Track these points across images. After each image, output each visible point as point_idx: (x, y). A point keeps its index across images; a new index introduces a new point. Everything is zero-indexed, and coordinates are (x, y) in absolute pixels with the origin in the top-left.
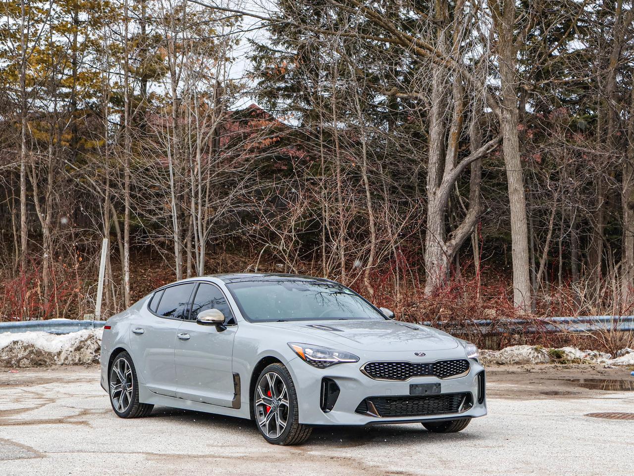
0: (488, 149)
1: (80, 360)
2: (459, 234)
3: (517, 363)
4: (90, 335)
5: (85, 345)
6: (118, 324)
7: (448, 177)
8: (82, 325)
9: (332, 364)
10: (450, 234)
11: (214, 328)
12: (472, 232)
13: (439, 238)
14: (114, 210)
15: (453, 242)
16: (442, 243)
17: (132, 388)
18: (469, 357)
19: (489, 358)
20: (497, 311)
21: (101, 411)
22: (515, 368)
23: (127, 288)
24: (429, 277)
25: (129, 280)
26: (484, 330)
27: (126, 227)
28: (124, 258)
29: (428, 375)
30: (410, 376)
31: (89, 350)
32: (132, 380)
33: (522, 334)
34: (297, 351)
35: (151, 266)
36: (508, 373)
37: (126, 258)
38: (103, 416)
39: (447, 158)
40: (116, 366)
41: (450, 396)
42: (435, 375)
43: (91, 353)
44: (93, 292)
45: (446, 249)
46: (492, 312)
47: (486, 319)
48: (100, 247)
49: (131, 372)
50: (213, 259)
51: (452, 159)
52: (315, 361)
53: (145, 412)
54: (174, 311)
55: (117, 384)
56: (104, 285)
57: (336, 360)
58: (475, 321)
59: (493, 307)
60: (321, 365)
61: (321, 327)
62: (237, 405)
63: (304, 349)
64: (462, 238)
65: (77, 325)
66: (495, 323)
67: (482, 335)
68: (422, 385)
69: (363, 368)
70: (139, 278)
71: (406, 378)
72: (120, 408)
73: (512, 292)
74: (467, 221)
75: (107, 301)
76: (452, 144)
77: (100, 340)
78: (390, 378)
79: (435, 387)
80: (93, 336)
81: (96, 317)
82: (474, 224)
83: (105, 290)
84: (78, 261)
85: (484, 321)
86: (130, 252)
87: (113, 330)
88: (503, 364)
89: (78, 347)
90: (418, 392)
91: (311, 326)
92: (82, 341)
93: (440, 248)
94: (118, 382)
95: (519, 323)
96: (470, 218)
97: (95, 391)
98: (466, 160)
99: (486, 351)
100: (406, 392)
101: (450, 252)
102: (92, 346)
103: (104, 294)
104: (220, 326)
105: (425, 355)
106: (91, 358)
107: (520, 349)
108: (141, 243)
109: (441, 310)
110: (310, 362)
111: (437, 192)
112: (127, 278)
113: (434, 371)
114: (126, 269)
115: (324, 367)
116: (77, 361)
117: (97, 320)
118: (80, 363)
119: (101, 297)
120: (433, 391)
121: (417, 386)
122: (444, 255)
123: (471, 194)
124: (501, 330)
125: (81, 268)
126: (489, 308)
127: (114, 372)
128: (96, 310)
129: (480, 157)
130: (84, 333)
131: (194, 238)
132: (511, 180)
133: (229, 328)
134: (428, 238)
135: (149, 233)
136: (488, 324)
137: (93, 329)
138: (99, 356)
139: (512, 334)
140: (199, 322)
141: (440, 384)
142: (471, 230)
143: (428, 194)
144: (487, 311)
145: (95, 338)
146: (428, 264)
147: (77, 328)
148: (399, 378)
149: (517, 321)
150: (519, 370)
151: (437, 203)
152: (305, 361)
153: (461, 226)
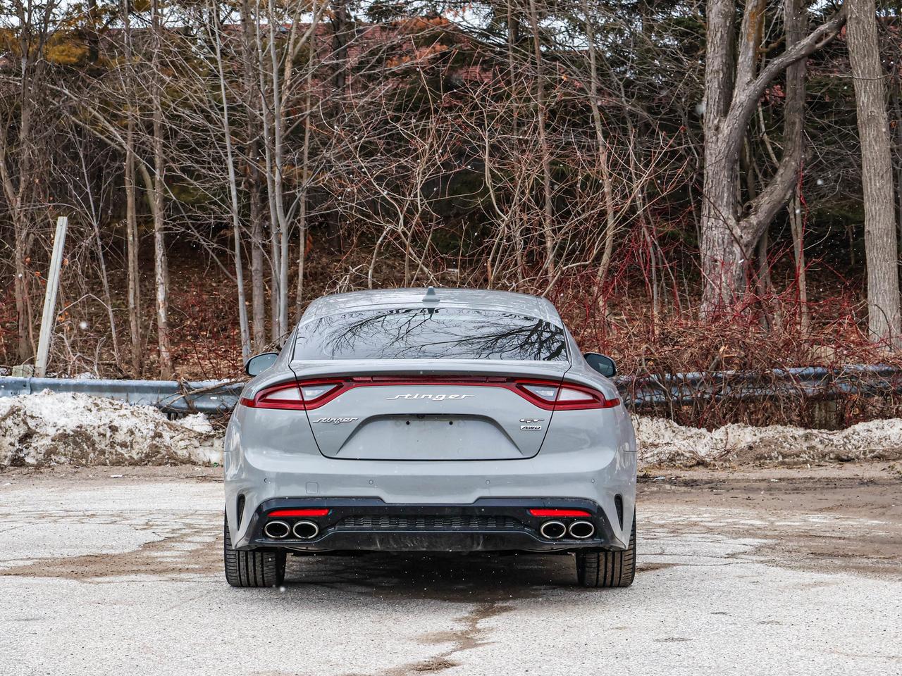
0: (819, 40)
2: (765, 204)
3: (880, 457)
7: (742, 96)
8: (7, 386)
10: (747, 204)
12: (789, 200)
13: (726, 213)
15: (753, 220)
16: (732, 222)
19: (820, 447)
20: (836, 349)
22: (875, 471)
23: (162, 313)
24: (708, 286)
26: (811, 389)
31: (7, 438)
33: (888, 395)
36: (863, 483)
37: (159, 260)
39: (740, 60)
43: (11, 444)
45: (739, 233)
46: (827, 352)
47: (814, 367)
51: (750, 63)
58: (792, 371)
59: (829, 341)
64: (769, 212)
66: (833, 372)
67: (807, 398)
73: (864, 312)
74: (779, 179)
76: (749, 35)
80: (19, 410)
81: (37, 371)
82: (793, 186)
85: (811, 370)
88: (849, 460)
93: (727, 231)
95: (882, 373)
96: (785, 175)
98: (777, 62)
99: (815, 431)
101: (746, 238)
102: (16, 431)
106: (10, 454)
107: (886, 427)
109: (721, 350)
111: (722, 125)
112: (161, 296)
114: (159, 279)
117: (38, 376)
122: (736, 245)
123: (787, 130)
124: (845, 388)
126: (820, 343)
128: (38, 356)
129: (803, 56)
132: (863, 98)
134: (705, 212)
136: (818, 377)
138: (25, 451)
139: (868, 395)
142: (787, 197)
143: (705, 129)
144: (818, 350)
145: (21, 413)
146: (706, 260)
149: (877, 368)
150: (885, 475)
151: (722, 146)
153: (769, 189)
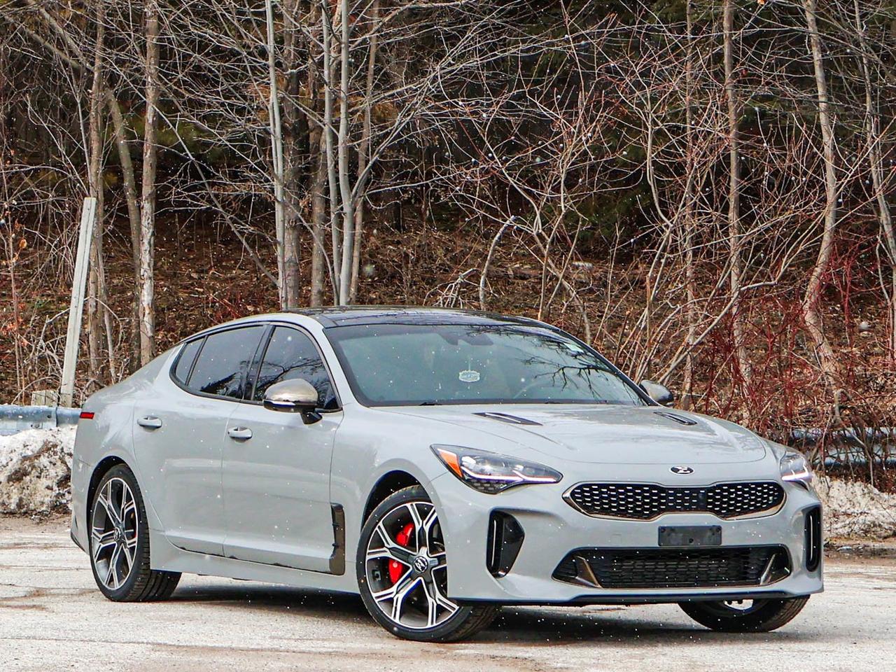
1: (20, 505)
4: (46, 443)
5: (34, 467)
6: (108, 407)
8: (26, 417)
9: (511, 485)
11: (296, 416)
14: (115, 109)
17: (136, 539)
18: (786, 478)
21: (72, 591)
23: (147, 322)
25: (154, 301)
27: (148, 156)
28: (140, 241)
29: (696, 510)
30: (661, 512)
31: (43, 480)
32: (137, 523)
34: (447, 462)
35: (219, 261)
37: (146, 241)
38: (76, 598)
40: (105, 493)
41: (742, 553)
42: (712, 510)
43: (48, 488)
44: (56, 333)
48: (75, 214)
49: (134, 506)
50: (392, 243)
52: (479, 480)
53: (160, 591)
54: (231, 378)
55: (105, 532)
56: (85, 312)
57: (518, 479)
60: (489, 487)
61: (499, 417)
62: (337, 567)
63: (459, 458)
65: (14, 417)
68: (684, 529)
69: (568, 495)
70: (183, 295)
71: (651, 515)
72: (112, 580)
75: (93, 358)
77: (70, 455)
78: (622, 513)
79: (709, 534)
80: (55, 446)
81: (63, 399)
83: (89, 328)
84: (16, 248)
86: (155, 227)
87: (99, 421)
89: (16, 472)
90: (675, 543)
91: (483, 415)
92: (25, 458)
94: (108, 526)
97: (59, 560)
100: (653, 542)
102: (52, 471)
103: (84, 338)
104: (310, 412)
105: (691, 471)
106: (47, 500)
108: (184, 203)
110: (470, 482)
112: (146, 297)
113: (710, 503)
114: (146, 270)
115: (495, 492)
116: (13, 506)
117: (64, 405)
118: (22, 511)
119: (76, 347)
120: (706, 540)
121: (672, 529)
125: (25, 270)
127: (101, 505)
128: (64, 380)
130: (33, 437)
131: (327, 192)
133: (327, 417)
135: (207, 178)
137: (55, 428)
138: (68, 497)
140: (269, 405)
141: (719, 529)
145: (58, 449)
147: (12, 425)
148: (638, 515)
152: (462, 479)
